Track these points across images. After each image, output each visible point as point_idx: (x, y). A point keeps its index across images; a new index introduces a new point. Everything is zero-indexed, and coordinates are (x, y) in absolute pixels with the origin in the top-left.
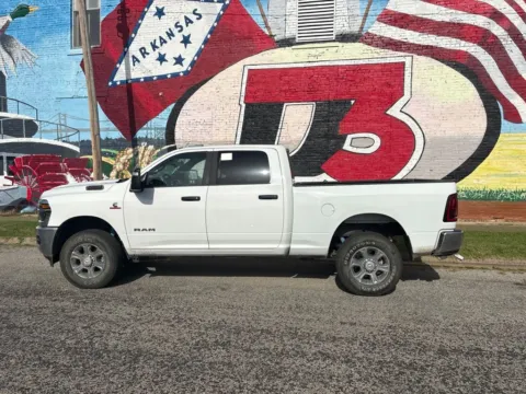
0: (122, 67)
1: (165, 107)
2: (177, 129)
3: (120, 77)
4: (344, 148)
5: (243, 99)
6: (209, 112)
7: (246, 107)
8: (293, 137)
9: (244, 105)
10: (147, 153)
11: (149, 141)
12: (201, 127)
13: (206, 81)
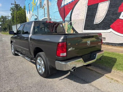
0: (63, 2)
1: (70, 11)
2: (72, 17)
3: (63, 5)
4: (120, 18)
5: (87, 5)
6: (79, 11)
7: (88, 7)
8: (101, 15)
9: (87, 7)
10: (66, 24)
11: (67, 21)
12: (77, 15)
13: (78, 1)
